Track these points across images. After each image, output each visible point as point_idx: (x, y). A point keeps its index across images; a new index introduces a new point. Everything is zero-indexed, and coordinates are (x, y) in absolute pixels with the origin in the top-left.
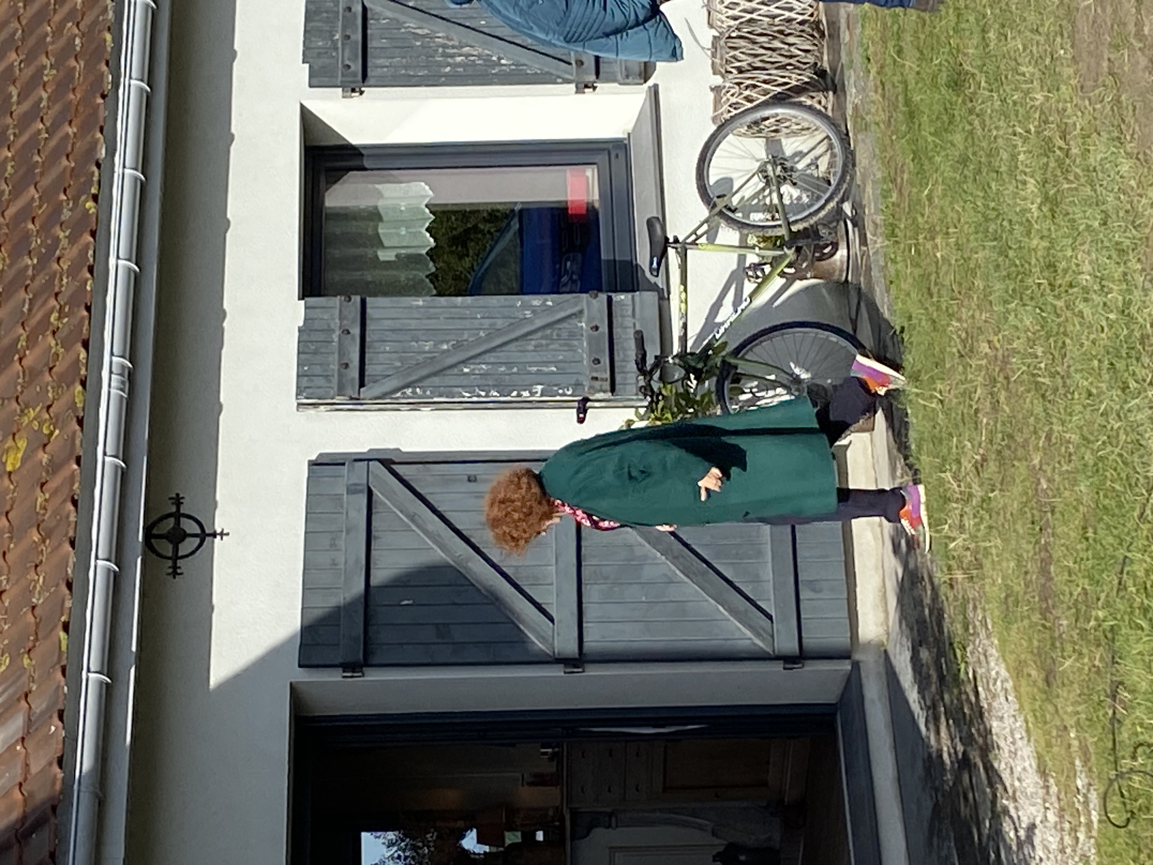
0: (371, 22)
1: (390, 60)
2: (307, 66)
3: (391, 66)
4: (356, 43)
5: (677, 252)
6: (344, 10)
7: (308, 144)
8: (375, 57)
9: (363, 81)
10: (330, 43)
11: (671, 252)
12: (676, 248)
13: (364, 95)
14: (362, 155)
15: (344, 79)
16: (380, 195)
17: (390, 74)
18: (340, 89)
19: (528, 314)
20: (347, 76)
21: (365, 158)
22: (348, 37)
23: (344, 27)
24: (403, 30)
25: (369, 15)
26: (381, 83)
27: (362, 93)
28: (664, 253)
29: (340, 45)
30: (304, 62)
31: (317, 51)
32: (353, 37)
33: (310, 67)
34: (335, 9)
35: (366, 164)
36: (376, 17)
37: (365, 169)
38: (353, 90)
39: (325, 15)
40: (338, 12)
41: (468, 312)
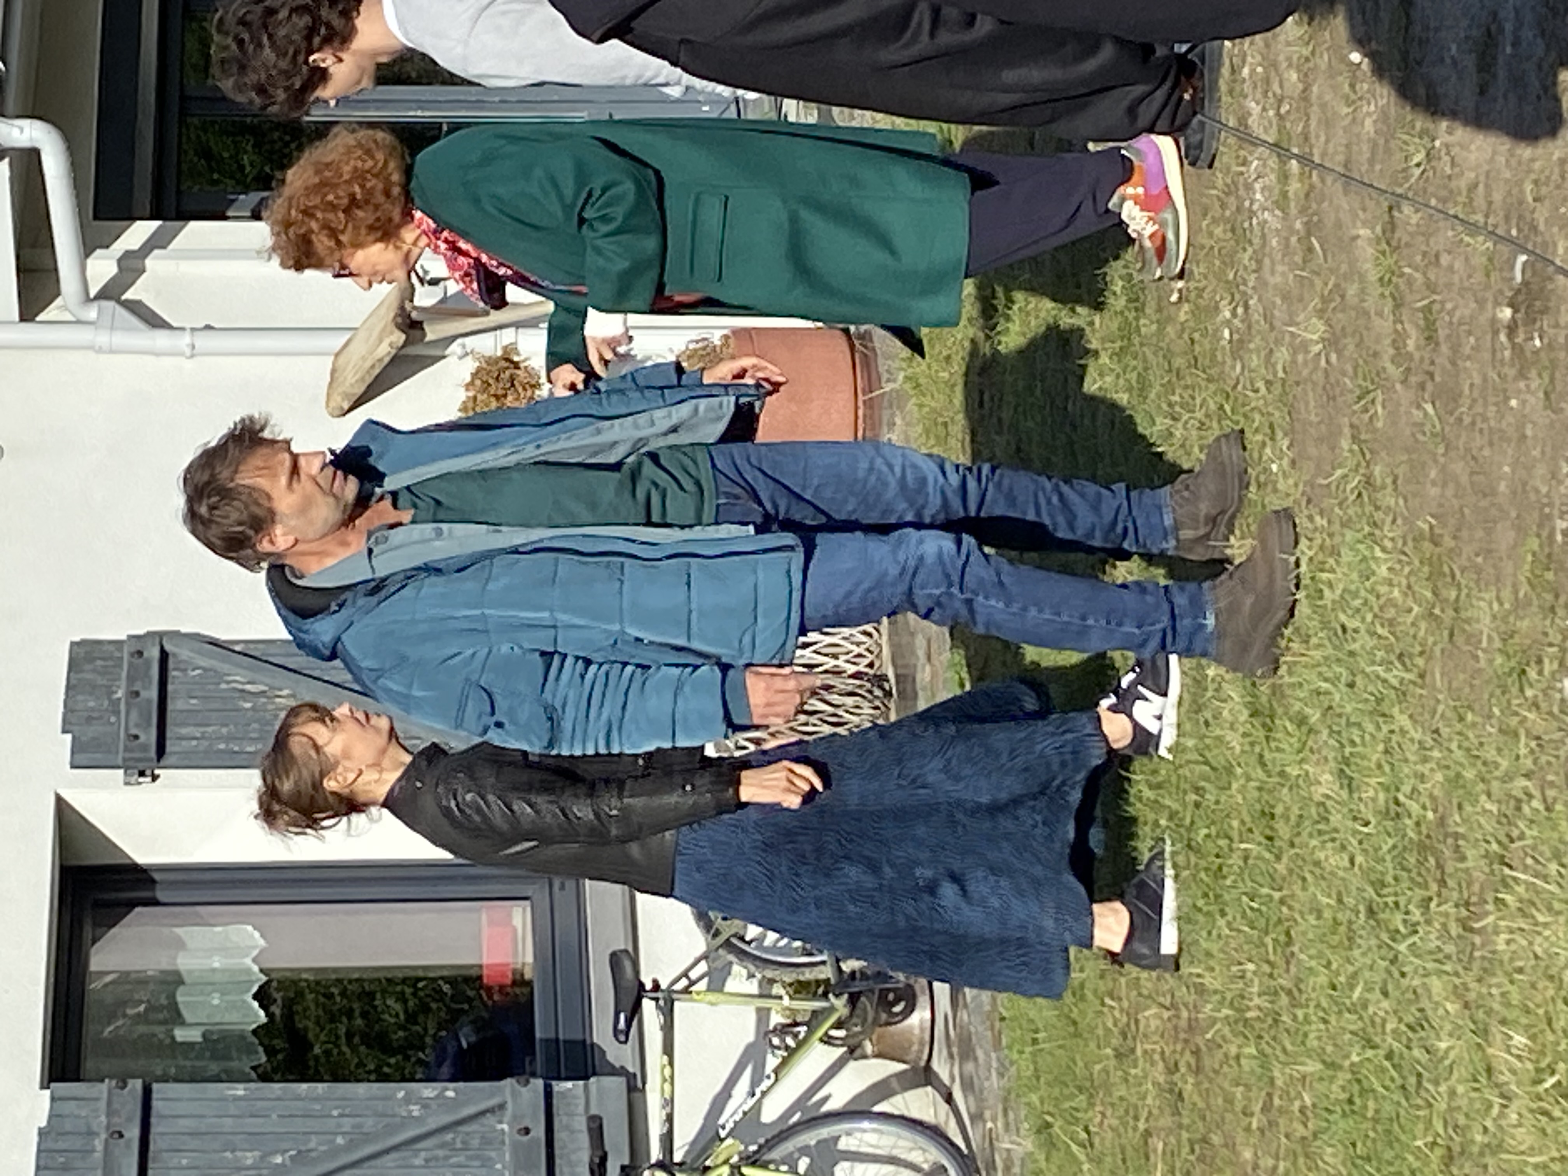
0: (175, 673)
1: (202, 729)
2: (69, 737)
3: (203, 737)
4: (149, 701)
5: (658, 1007)
6: (132, 655)
7: (65, 863)
8: (177, 725)
9: (159, 760)
10: (106, 703)
11: (648, 1005)
12: (656, 1000)
13: (158, 782)
14: (153, 882)
15: (128, 755)
16: (180, 945)
17: (201, 748)
18: (121, 772)
19: (416, 1110)
20: (131, 750)
21: (158, 886)
22: (137, 694)
23: (131, 679)
24: (224, 686)
25: (171, 664)
26: (186, 762)
27: (155, 778)
28: (637, 1007)
29: (123, 707)
30: (64, 731)
31: (86, 714)
32: (144, 694)
33: (74, 738)
34: (117, 654)
35: (161, 895)
36: (182, 666)
37: (156, 903)
38: (142, 774)
39: (99, 663)
40: (122, 658)
41: (318, 1107)
